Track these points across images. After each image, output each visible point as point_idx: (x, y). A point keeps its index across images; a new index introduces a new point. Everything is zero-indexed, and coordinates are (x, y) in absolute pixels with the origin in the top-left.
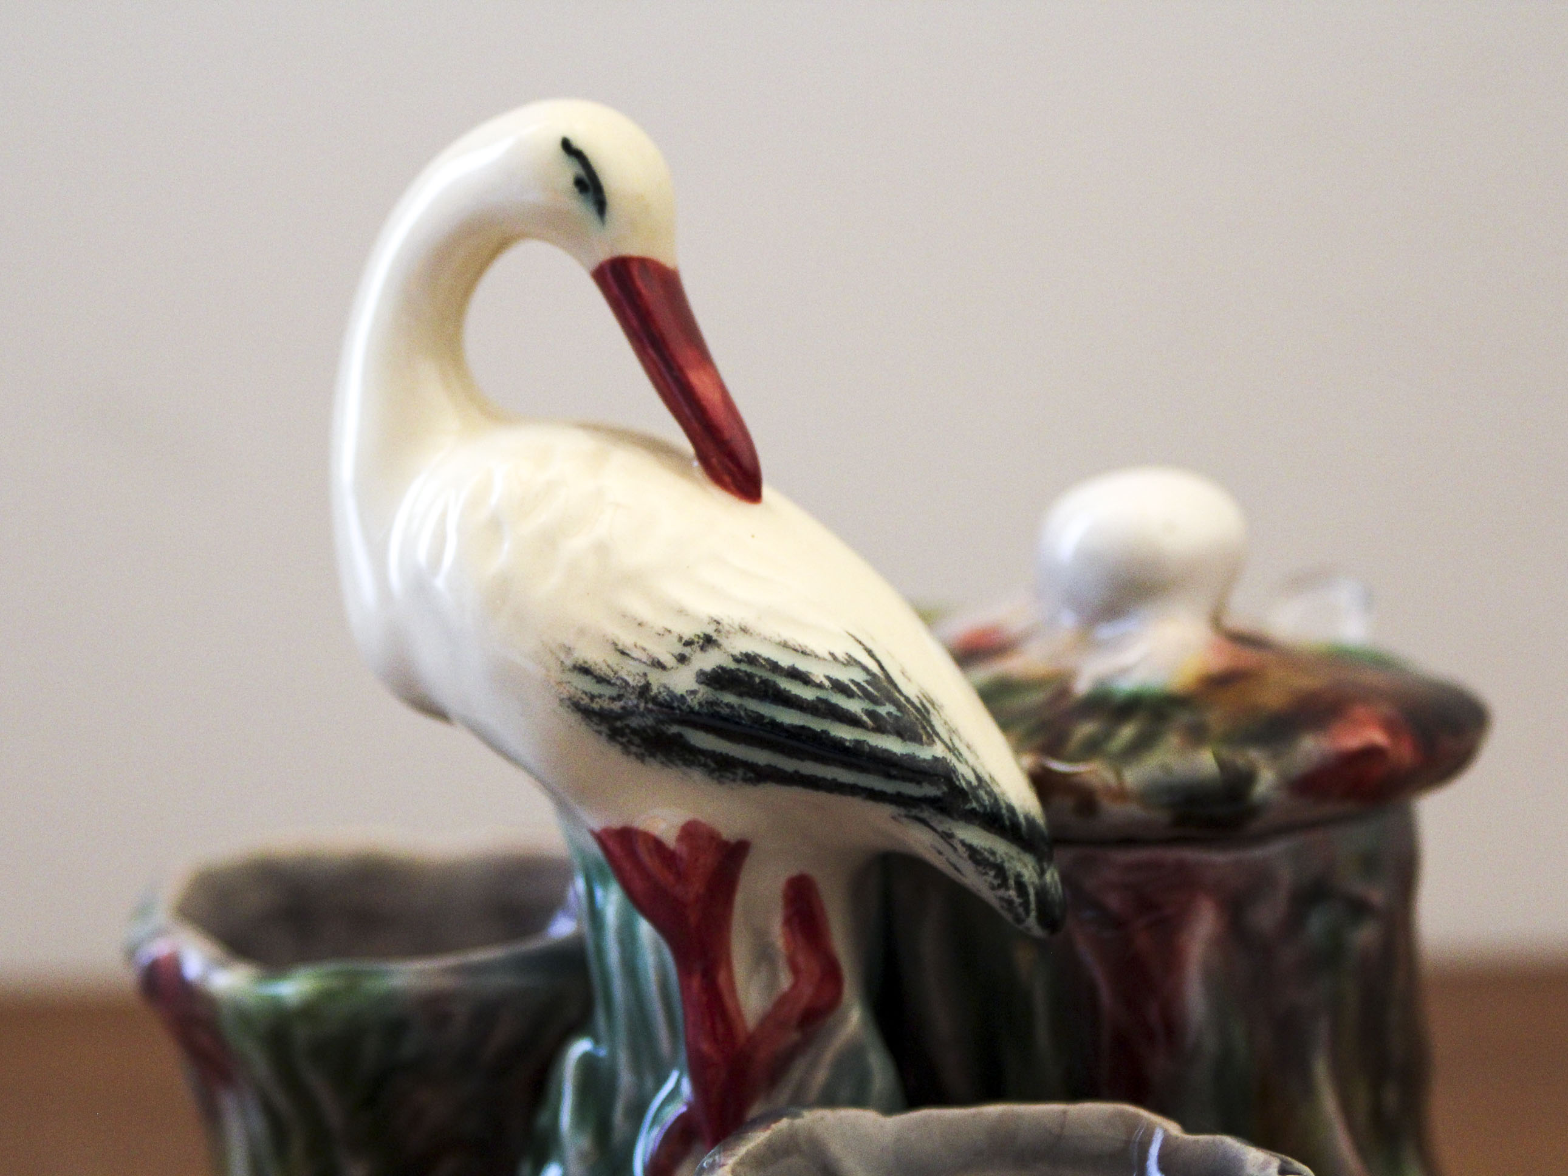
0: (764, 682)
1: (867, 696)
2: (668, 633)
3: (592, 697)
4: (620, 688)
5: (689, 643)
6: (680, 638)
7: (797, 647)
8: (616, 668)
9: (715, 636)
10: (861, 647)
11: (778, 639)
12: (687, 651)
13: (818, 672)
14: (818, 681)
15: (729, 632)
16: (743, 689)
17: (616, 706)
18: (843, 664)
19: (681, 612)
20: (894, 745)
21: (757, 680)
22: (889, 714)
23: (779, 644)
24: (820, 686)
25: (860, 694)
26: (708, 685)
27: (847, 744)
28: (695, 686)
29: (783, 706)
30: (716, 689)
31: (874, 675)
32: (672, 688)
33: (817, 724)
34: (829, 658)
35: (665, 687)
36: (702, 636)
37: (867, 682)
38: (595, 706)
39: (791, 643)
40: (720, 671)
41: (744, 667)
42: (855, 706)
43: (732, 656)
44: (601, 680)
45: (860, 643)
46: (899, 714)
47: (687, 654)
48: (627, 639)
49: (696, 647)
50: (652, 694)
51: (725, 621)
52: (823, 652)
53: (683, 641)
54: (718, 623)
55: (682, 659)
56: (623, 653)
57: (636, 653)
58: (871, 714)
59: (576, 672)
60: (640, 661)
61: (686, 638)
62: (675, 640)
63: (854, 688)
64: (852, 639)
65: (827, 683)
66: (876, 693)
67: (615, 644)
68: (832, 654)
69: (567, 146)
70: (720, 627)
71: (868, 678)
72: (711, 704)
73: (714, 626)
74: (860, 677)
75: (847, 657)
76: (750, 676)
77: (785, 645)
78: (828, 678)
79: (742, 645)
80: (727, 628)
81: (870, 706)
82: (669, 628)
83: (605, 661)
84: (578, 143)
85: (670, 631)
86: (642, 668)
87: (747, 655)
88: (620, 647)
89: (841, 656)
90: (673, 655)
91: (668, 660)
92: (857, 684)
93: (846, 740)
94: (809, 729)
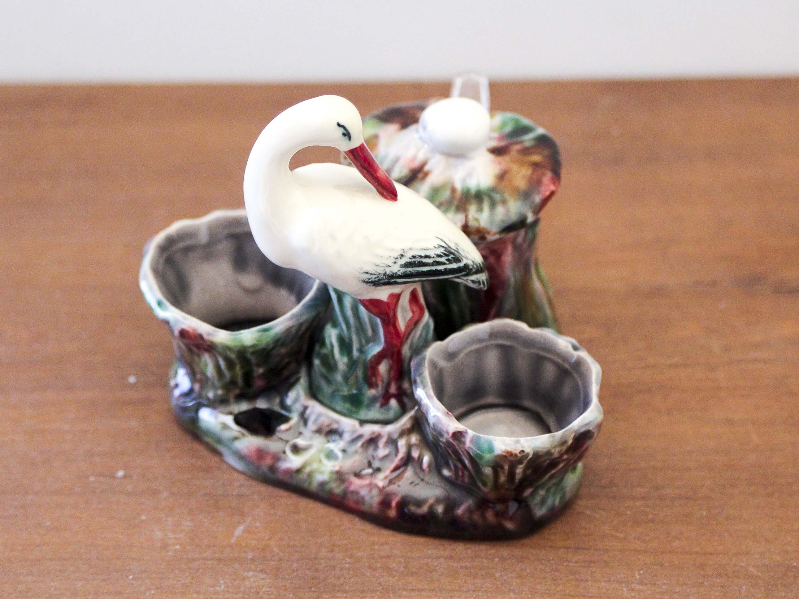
0: (419, 262)
1: (446, 255)
2: (390, 257)
3: (369, 279)
4: (378, 274)
5: (397, 258)
6: (394, 258)
7: (425, 249)
8: (376, 270)
9: (403, 254)
10: (439, 239)
11: (420, 248)
12: (396, 260)
13: (432, 253)
14: (433, 256)
15: (407, 251)
16: (413, 265)
17: (377, 279)
18: (437, 248)
19: (393, 250)
20: (454, 266)
21: (417, 262)
22: (452, 258)
23: (420, 249)
24: (433, 258)
25: (444, 255)
26: (404, 267)
27: (443, 270)
28: (399, 269)
29: (425, 266)
30: (405, 268)
31: (445, 248)
32: (393, 271)
33: (433, 268)
34: (434, 248)
35: (391, 271)
36: (400, 255)
37: (445, 251)
38: (370, 281)
39: (423, 248)
40: (406, 263)
41: (413, 260)
42: (443, 260)
43: (409, 258)
44: (371, 274)
45: (439, 238)
46: (454, 257)
47: (396, 261)
48: (378, 262)
49: (399, 259)
50: (387, 274)
51: (405, 248)
52: (432, 247)
53: (395, 258)
54: (403, 250)
55: (395, 263)
56: (378, 266)
57: (382, 265)
58: (448, 260)
59: (364, 274)
60: (383, 267)
61: (396, 257)
62: (393, 258)
63: (442, 254)
64: (437, 238)
65: (435, 256)
66: (447, 253)
67: (375, 264)
68: (434, 247)
69: (339, 125)
70: (404, 251)
71: (444, 249)
72: (405, 272)
73: (403, 251)
74: (442, 250)
75: (438, 246)
76: (415, 262)
77: (422, 249)
78: (435, 254)
79: (410, 254)
80: (406, 250)
81: (447, 258)
82: (390, 255)
83: (373, 269)
84: (342, 123)
85: (391, 257)
86: (383, 269)
87: (413, 256)
88: (377, 265)
89: (437, 246)
90: (393, 263)
91: (391, 264)
92: (443, 253)
93: (442, 270)
94: (432, 270)
